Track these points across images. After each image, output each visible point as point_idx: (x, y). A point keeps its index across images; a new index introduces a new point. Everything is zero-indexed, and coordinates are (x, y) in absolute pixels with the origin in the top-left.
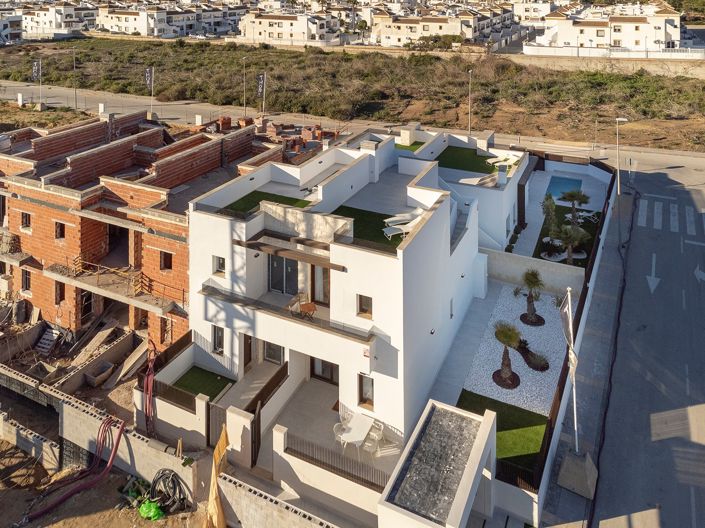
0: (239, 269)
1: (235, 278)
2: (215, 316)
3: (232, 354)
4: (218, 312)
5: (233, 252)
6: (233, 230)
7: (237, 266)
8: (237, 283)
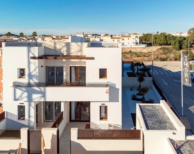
0: (33, 72)
1: (30, 76)
2: (21, 96)
3: (29, 116)
4: (22, 94)
5: (29, 63)
6: (29, 51)
7: (31, 70)
8: (32, 79)
